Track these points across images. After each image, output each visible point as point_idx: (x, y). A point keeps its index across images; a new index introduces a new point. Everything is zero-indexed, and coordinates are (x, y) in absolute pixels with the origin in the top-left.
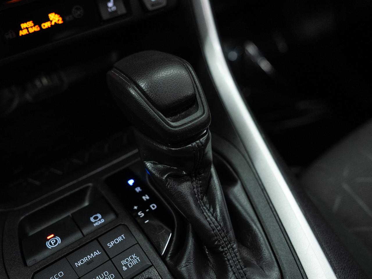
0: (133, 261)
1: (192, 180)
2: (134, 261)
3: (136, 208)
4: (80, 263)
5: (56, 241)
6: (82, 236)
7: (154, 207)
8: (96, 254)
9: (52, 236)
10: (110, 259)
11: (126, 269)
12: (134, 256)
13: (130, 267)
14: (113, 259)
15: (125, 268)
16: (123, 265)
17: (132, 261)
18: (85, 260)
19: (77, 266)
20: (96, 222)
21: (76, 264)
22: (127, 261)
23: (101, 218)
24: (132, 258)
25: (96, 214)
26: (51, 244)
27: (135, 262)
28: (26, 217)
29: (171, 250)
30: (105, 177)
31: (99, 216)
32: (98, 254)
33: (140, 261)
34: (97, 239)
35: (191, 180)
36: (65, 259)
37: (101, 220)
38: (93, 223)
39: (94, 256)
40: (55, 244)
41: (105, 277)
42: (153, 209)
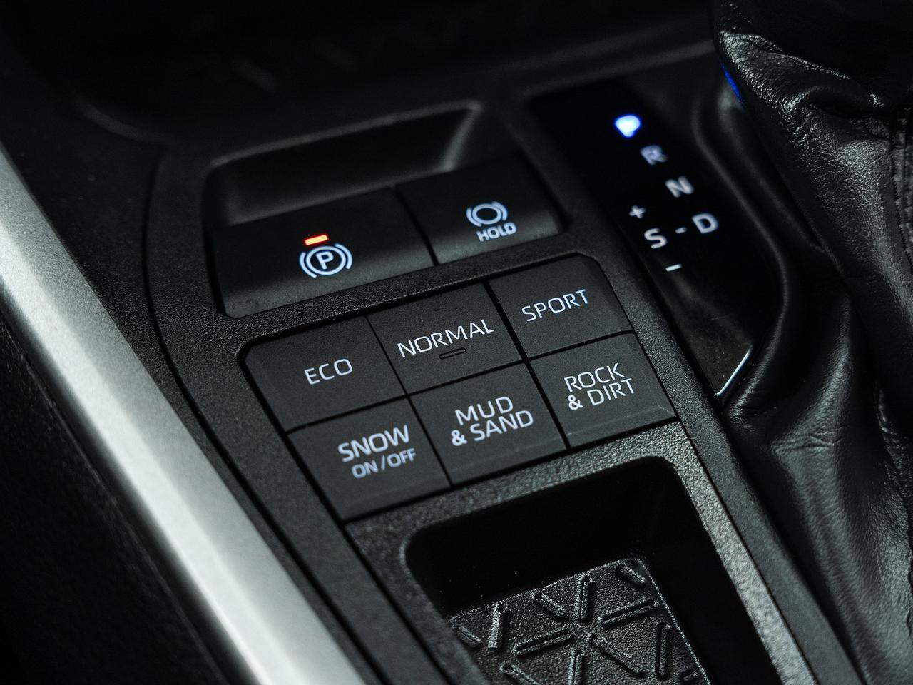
0: (607, 385)
1: (894, 140)
2: (611, 386)
3: (637, 212)
4: (414, 348)
5: (337, 259)
6: (430, 263)
7: (706, 224)
8: (475, 329)
9: (324, 238)
10: (526, 360)
11: (579, 405)
12: (613, 372)
13: (594, 404)
14: (536, 361)
15: (574, 403)
16: (571, 391)
17: (605, 384)
18: (434, 341)
19: (404, 356)
20: (485, 227)
21: (400, 345)
22: (587, 380)
23: (505, 217)
24: (604, 375)
25: (490, 202)
26: (315, 261)
27: (615, 391)
28: (233, 165)
29: (752, 386)
30: (528, 92)
31: (501, 211)
32: (483, 333)
33: (632, 392)
34: (485, 282)
35: (890, 140)
36: (362, 320)
37: (506, 226)
38: (475, 229)
39: (468, 334)
40: (331, 266)
41: (498, 413)
42: (703, 230)
